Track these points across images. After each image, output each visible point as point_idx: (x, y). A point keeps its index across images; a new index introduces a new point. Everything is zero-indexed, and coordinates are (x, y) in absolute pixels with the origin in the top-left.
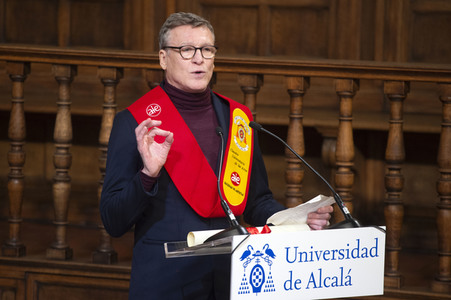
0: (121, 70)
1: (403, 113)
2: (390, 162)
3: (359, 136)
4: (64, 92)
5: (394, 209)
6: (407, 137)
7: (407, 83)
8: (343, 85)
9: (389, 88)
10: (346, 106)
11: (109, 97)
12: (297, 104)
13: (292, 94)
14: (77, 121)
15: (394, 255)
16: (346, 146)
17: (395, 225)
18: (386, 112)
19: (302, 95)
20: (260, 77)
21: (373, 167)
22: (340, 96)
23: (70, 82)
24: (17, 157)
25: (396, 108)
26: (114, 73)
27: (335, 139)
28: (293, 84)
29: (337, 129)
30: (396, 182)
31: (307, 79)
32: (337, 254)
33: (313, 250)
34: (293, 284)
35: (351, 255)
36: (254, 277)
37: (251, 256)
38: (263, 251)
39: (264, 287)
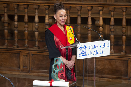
0: (49, 6)
1: (114, 14)
2: (111, 25)
3: (104, 19)
4: (37, 11)
5: (112, 36)
6: (115, 19)
7: (115, 7)
8: (100, 8)
9: (111, 9)
10: (101, 13)
11: (47, 12)
12: (90, 13)
13: (89, 10)
14: (40, 18)
15: (112, 46)
16: (101, 22)
17: (112, 40)
18: (110, 14)
19: (91, 11)
20: (81, 7)
21: (107, 26)
22: (100, 11)
23: (38, 9)
24: (26, 26)
25: (112, 13)
26: (48, 7)
27: (99, 20)
28: (89, 8)
29: (99, 18)
30: (113, 30)
31: (92, 7)
32: (100, 47)
33: (95, 46)
34: (90, 54)
35: (103, 47)
36: (82, 53)
37: (81, 48)
38: (84, 47)
39: (84, 55)
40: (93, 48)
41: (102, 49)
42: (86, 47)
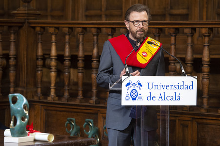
32: (173, 87)
33: (161, 84)
34: (151, 98)
35: (179, 87)
36: (132, 94)
37: (130, 85)
38: (137, 84)
39: (137, 98)
40: (156, 87)
41: (178, 91)
42: (140, 84)
